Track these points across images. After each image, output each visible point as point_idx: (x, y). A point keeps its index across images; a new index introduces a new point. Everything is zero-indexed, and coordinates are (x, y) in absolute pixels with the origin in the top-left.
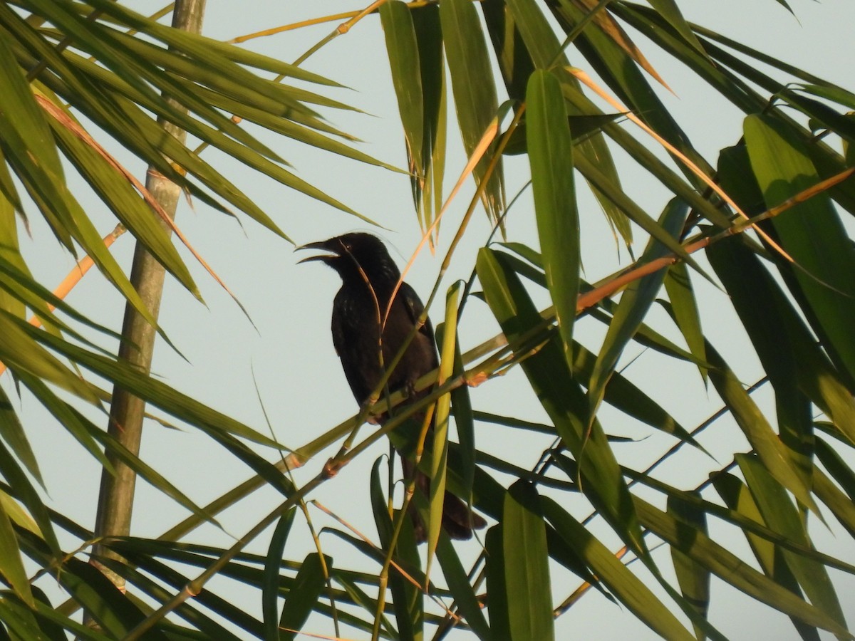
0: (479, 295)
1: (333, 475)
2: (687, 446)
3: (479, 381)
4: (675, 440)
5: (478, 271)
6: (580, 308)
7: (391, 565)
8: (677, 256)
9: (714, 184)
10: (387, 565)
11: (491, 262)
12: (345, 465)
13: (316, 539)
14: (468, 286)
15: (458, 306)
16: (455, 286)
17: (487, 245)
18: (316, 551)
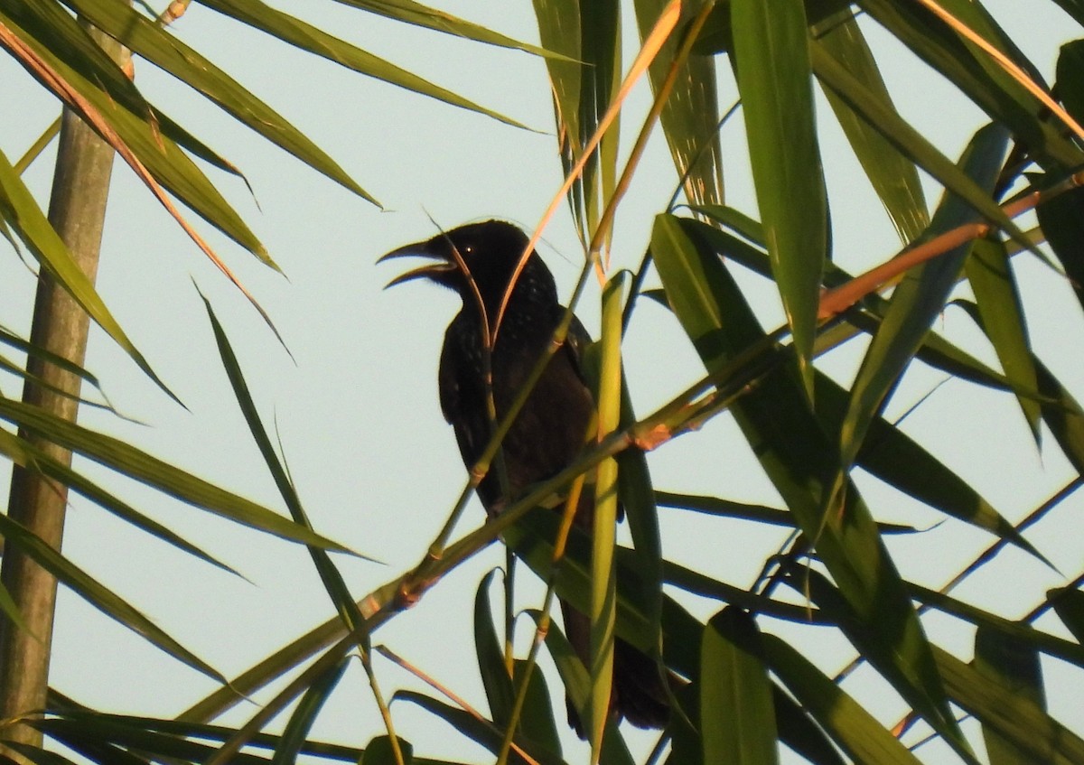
0: (656, 295)
1: (412, 602)
2: (1010, 549)
3: (658, 441)
4: (991, 539)
5: (653, 253)
6: (824, 314)
7: (512, 750)
8: (990, 221)
9: (1052, 101)
10: (505, 752)
11: (675, 238)
12: (431, 585)
13: (384, 711)
14: (637, 280)
15: (623, 309)
16: (617, 280)
17: (669, 210)
18: (382, 731)
